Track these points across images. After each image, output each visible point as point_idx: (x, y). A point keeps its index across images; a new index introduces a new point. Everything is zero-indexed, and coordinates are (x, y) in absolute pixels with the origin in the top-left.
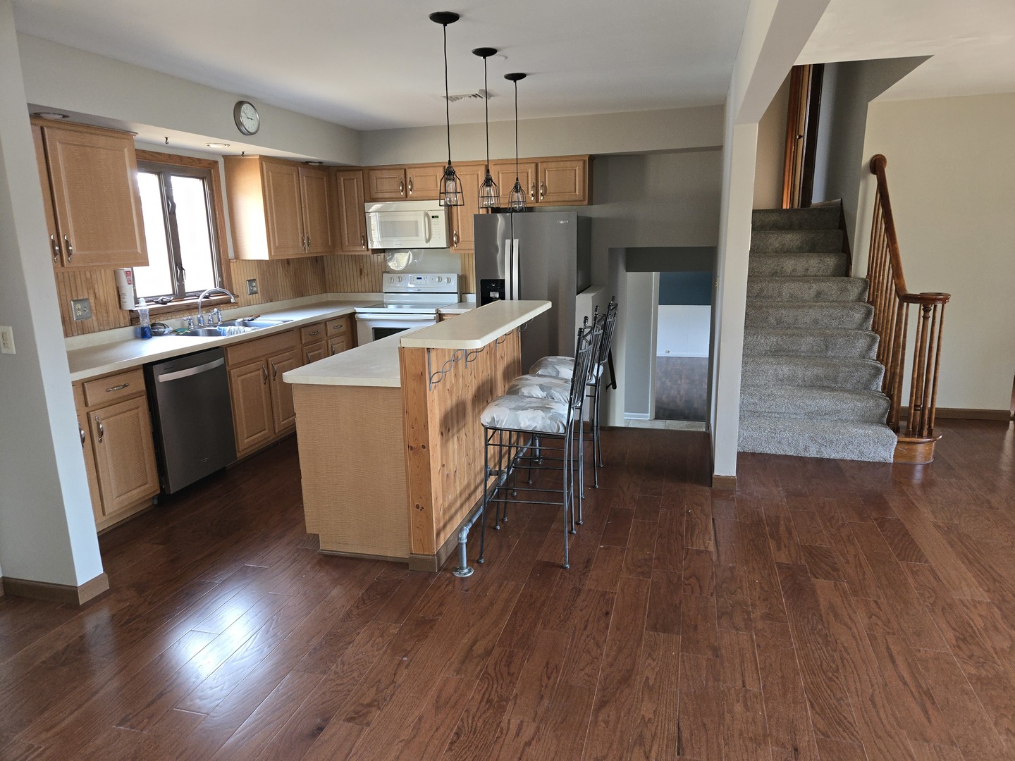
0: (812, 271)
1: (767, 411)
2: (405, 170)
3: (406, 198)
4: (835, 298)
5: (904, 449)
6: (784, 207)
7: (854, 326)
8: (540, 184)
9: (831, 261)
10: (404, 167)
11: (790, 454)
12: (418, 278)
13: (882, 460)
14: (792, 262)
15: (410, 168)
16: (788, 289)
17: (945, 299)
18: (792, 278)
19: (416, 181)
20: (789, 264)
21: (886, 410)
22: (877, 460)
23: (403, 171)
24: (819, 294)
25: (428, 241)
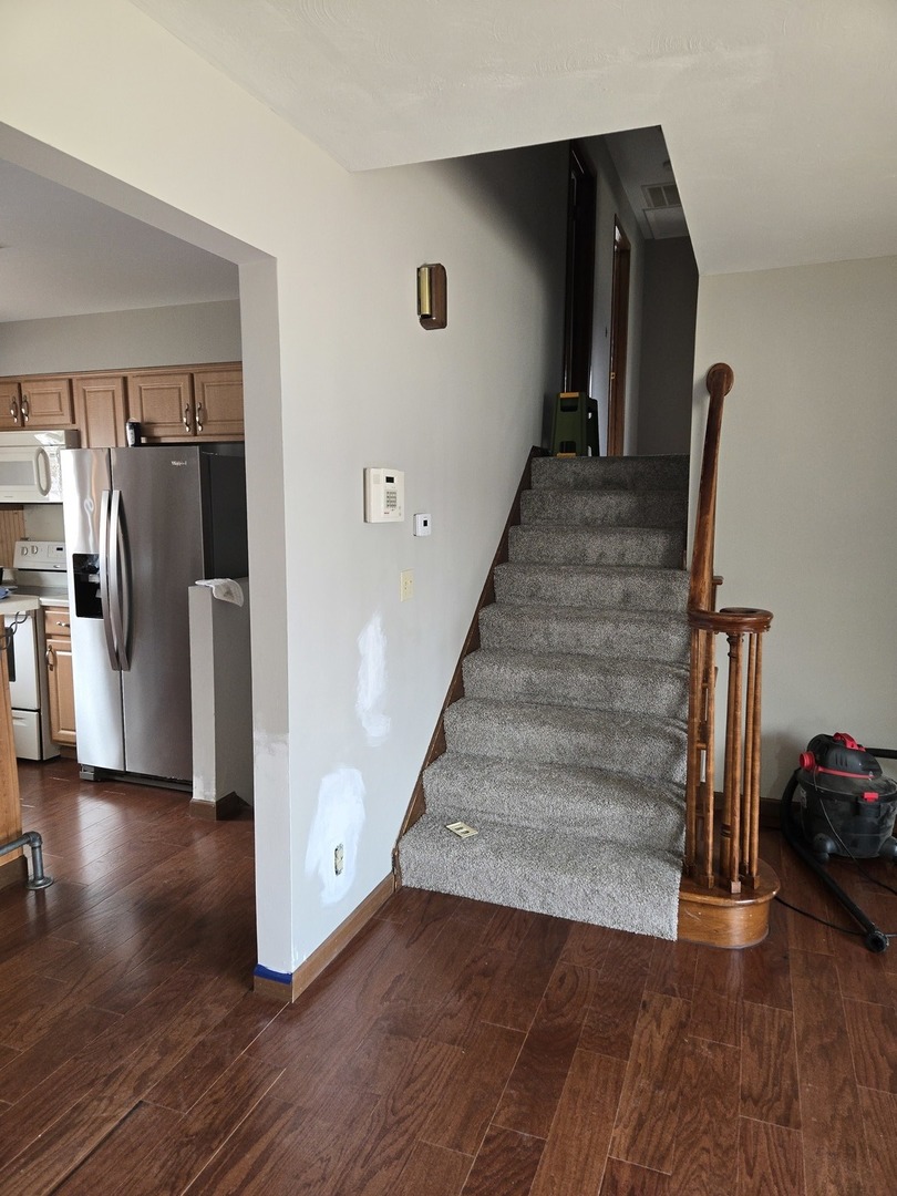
0: (630, 559)
1: (480, 809)
2: (19, 385)
3: (23, 426)
4: (653, 604)
5: (695, 915)
6: (625, 454)
7: (673, 657)
8: (198, 406)
9: (659, 543)
10: (19, 380)
11: (496, 902)
12: (58, 549)
13: (656, 933)
14: (599, 542)
15: (26, 381)
16: (575, 587)
17: (762, 621)
18: (600, 567)
19: (35, 402)
20: (595, 546)
21: (680, 828)
22: (647, 932)
23: (16, 386)
24: (627, 596)
25: (45, 492)
